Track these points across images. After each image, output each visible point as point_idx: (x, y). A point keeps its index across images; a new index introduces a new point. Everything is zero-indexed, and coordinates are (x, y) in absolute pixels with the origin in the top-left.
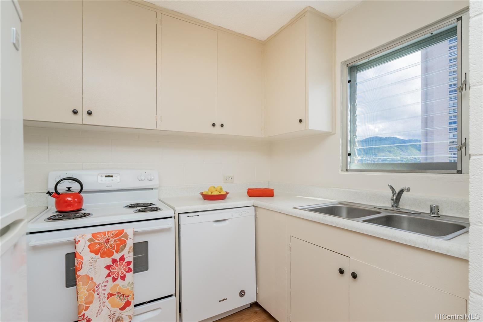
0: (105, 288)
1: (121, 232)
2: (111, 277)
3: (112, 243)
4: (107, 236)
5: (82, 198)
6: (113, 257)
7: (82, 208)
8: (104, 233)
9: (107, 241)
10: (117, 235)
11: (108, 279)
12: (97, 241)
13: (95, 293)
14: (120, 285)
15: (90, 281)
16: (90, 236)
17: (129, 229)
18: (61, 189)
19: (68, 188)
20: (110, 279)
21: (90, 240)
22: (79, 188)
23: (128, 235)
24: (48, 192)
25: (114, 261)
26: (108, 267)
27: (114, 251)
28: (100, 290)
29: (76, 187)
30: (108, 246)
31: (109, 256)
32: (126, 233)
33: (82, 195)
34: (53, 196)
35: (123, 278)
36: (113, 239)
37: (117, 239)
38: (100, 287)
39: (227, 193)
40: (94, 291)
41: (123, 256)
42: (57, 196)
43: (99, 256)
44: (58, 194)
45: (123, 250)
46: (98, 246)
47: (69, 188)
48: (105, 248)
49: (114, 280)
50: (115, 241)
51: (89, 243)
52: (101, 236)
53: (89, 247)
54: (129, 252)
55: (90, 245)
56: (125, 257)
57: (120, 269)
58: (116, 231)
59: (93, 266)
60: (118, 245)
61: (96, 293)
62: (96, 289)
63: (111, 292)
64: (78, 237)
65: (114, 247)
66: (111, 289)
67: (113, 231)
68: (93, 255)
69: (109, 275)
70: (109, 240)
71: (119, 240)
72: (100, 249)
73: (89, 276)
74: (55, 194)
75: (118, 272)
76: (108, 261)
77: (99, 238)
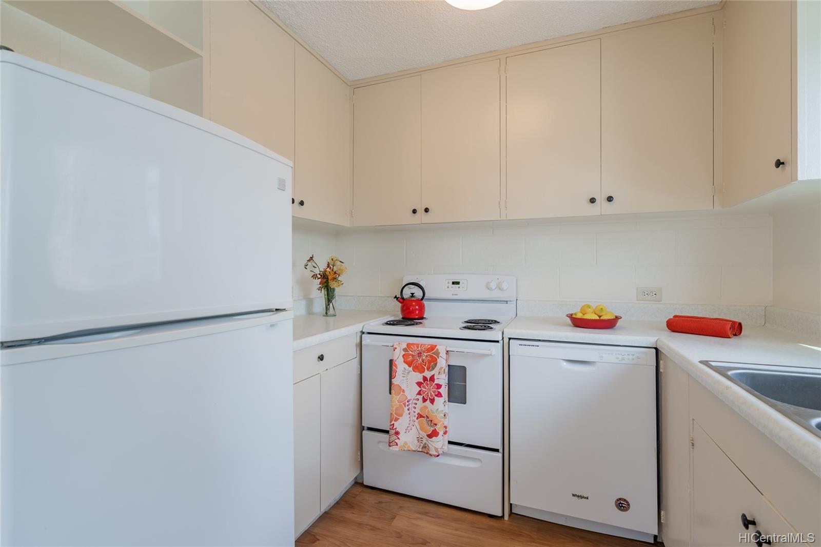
0: (415, 406)
1: (433, 348)
2: (422, 396)
3: (424, 358)
4: (419, 349)
5: (424, 306)
6: (424, 374)
7: (424, 317)
8: (418, 345)
9: (420, 354)
10: (428, 350)
11: (419, 397)
12: (411, 353)
13: (405, 407)
14: (429, 409)
15: (402, 393)
16: (404, 346)
17: (442, 346)
18: (406, 294)
19: (411, 293)
20: (420, 397)
21: (405, 350)
22: (422, 294)
23: (439, 353)
24: (396, 297)
25: (425, 379)
26: (419, 384)
27: (426, 368)
28: (410, 406)
29: (418, 293)
30: (420, 361)
31: (421, 373)
32: (437, 349)
33: (424, 302)
34: (399, 301)
35: (432, 401)
36: (425, 354)
37: (428, 355)
38: (411, 402)
39: (617, 318)
40: (404, 404)
41: (433, 376)
42: (401, 300)
43: (411, 369)
44: (403, 298)
45: (433, 369)
46: (411, 358)
47: (413, 294)
48: (417, 362)
49: (424, 400)
50: (427, 356)
51: (404, 353)
52: (414, 347)
53: (403, 356)
54: (439, 373)
55: (404, 355)
56: (435, 377)
57: (429, 390)
58: (429, 345)
59: (405, 378)
60: (430, 362)
61: (407, 408)
62: (407, 403)
63: (420, 413)
64: (395, 344)
65: (426, 363)
66: (421, 409)
67: (425, 345)
68: (406, 366)
69: (419, 393)
70: (421, 353)
71: (431, 356)
72: (413, 361)
73: (401, 388)
74: (401, 299)
75: (428, 393)
76: (419, 377)
77: (412, 349)
